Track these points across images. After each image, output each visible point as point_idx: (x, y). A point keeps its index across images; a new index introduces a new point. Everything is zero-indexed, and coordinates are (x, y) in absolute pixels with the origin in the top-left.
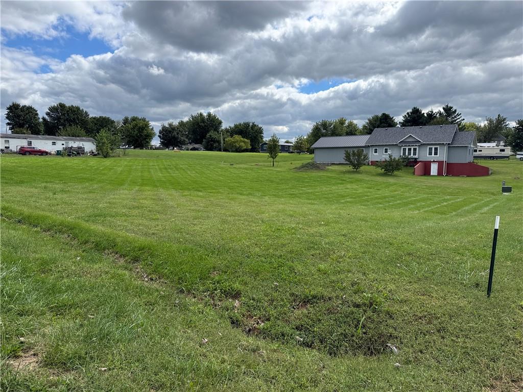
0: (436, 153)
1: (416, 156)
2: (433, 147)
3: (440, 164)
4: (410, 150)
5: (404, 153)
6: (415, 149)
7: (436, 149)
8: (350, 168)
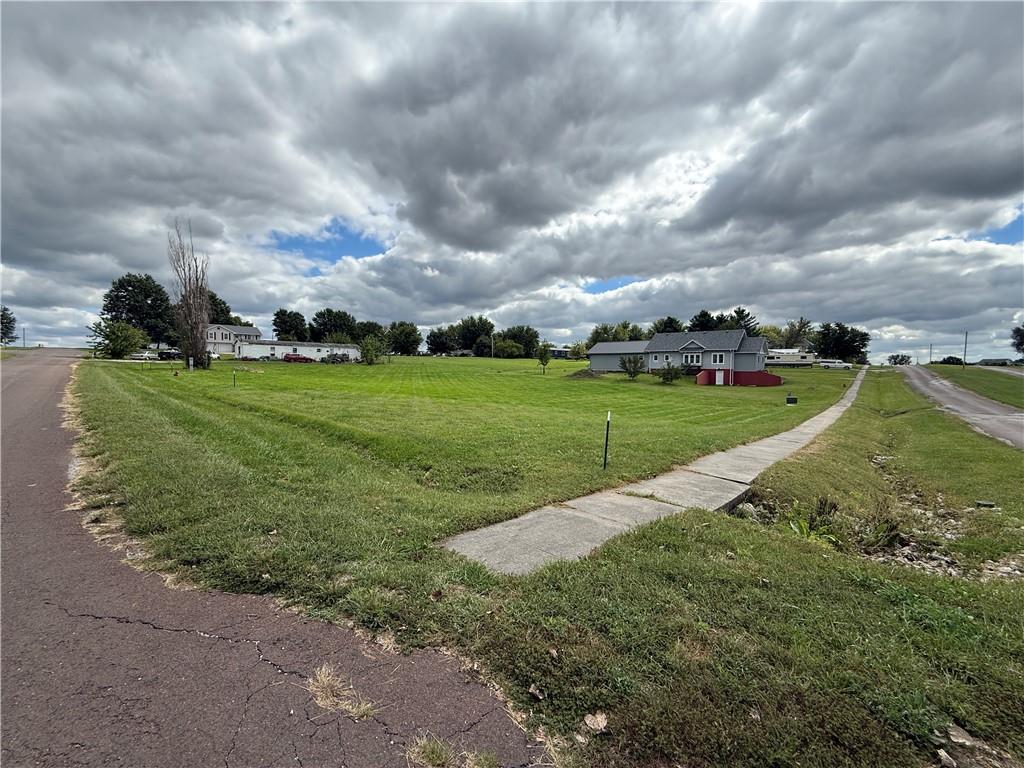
0: (721, 361)
1: (700, 364)
2: (718, 354)
3: (726, 372)
4: (692, 357)
5: (686, 361)
6: (698, 357)
7: (721, 356)
8: (627, 376)
